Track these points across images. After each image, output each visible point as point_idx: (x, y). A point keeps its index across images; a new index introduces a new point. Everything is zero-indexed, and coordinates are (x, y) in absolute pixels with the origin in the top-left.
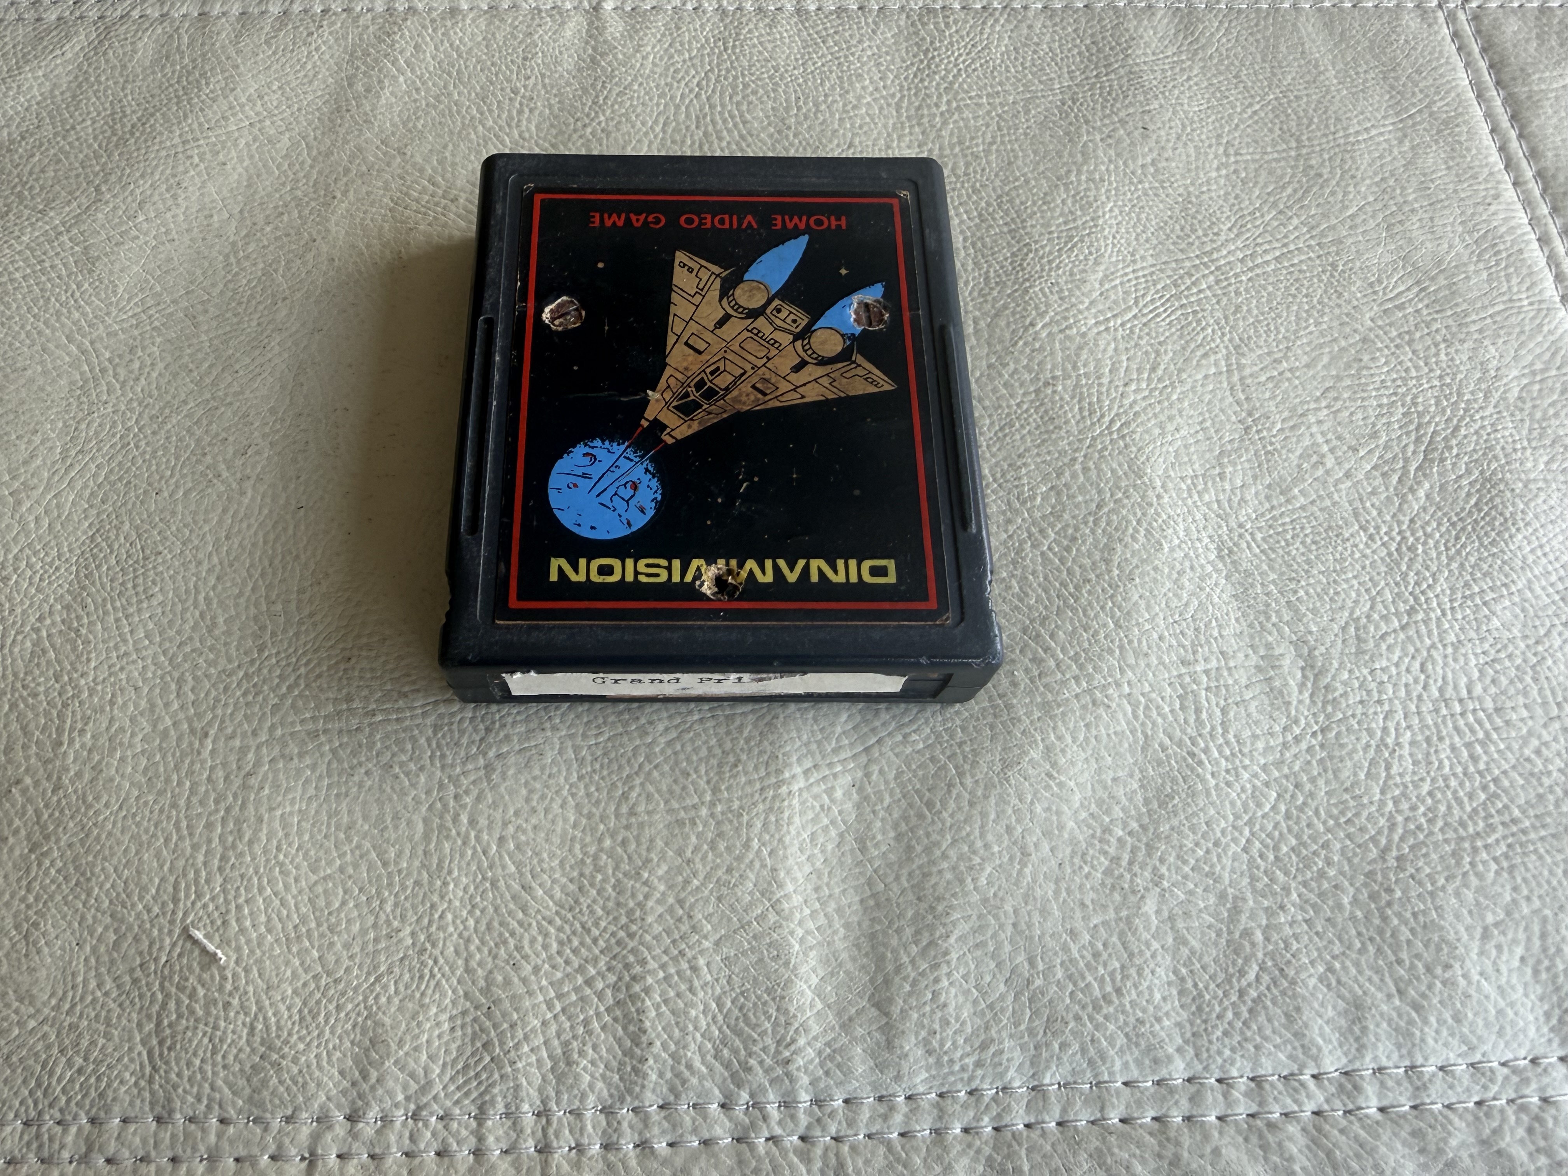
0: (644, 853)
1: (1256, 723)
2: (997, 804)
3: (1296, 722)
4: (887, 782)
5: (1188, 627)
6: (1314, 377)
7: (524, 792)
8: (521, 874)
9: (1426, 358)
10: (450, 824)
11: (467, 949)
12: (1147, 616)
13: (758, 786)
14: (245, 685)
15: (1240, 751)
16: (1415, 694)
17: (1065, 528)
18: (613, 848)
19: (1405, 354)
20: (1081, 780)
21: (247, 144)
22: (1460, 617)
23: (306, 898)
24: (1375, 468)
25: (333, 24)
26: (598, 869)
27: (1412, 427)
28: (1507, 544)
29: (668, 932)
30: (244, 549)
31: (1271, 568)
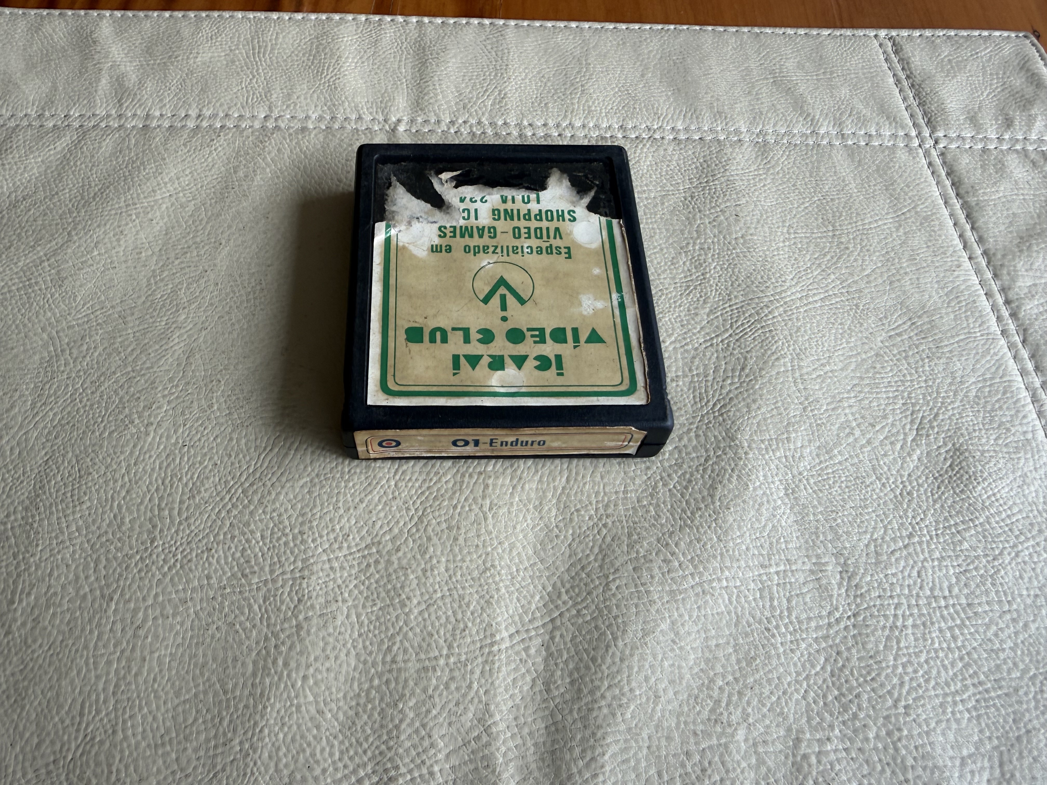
0: (400, 690)
1: (810, 609)
2: (639, 661)
3: (837, 609)
4: (565, 643)
5: (765, 541)
6: (846, 377)
7: (321, 644)
8: (317, 703)
9: (917, 368)
10: (270, 665)
11: (277, 754)
12: (738, 534)
13: (478, 645)
14: (140, 565)
15: (800, 628)
16: (914, 592)
17: (684, 474)
18: (379, 686)
19: (903, 365)
20: (694, 646)
21: (167, 208)
22: (942, 540)
23: (170, 715)
24: (886, 438)
25: (228, 134)
26: (369, 700)
27: (909, 413)
28: (971, 492)
29: (414, 747)
30: (146, 472)
31: (820, 503)
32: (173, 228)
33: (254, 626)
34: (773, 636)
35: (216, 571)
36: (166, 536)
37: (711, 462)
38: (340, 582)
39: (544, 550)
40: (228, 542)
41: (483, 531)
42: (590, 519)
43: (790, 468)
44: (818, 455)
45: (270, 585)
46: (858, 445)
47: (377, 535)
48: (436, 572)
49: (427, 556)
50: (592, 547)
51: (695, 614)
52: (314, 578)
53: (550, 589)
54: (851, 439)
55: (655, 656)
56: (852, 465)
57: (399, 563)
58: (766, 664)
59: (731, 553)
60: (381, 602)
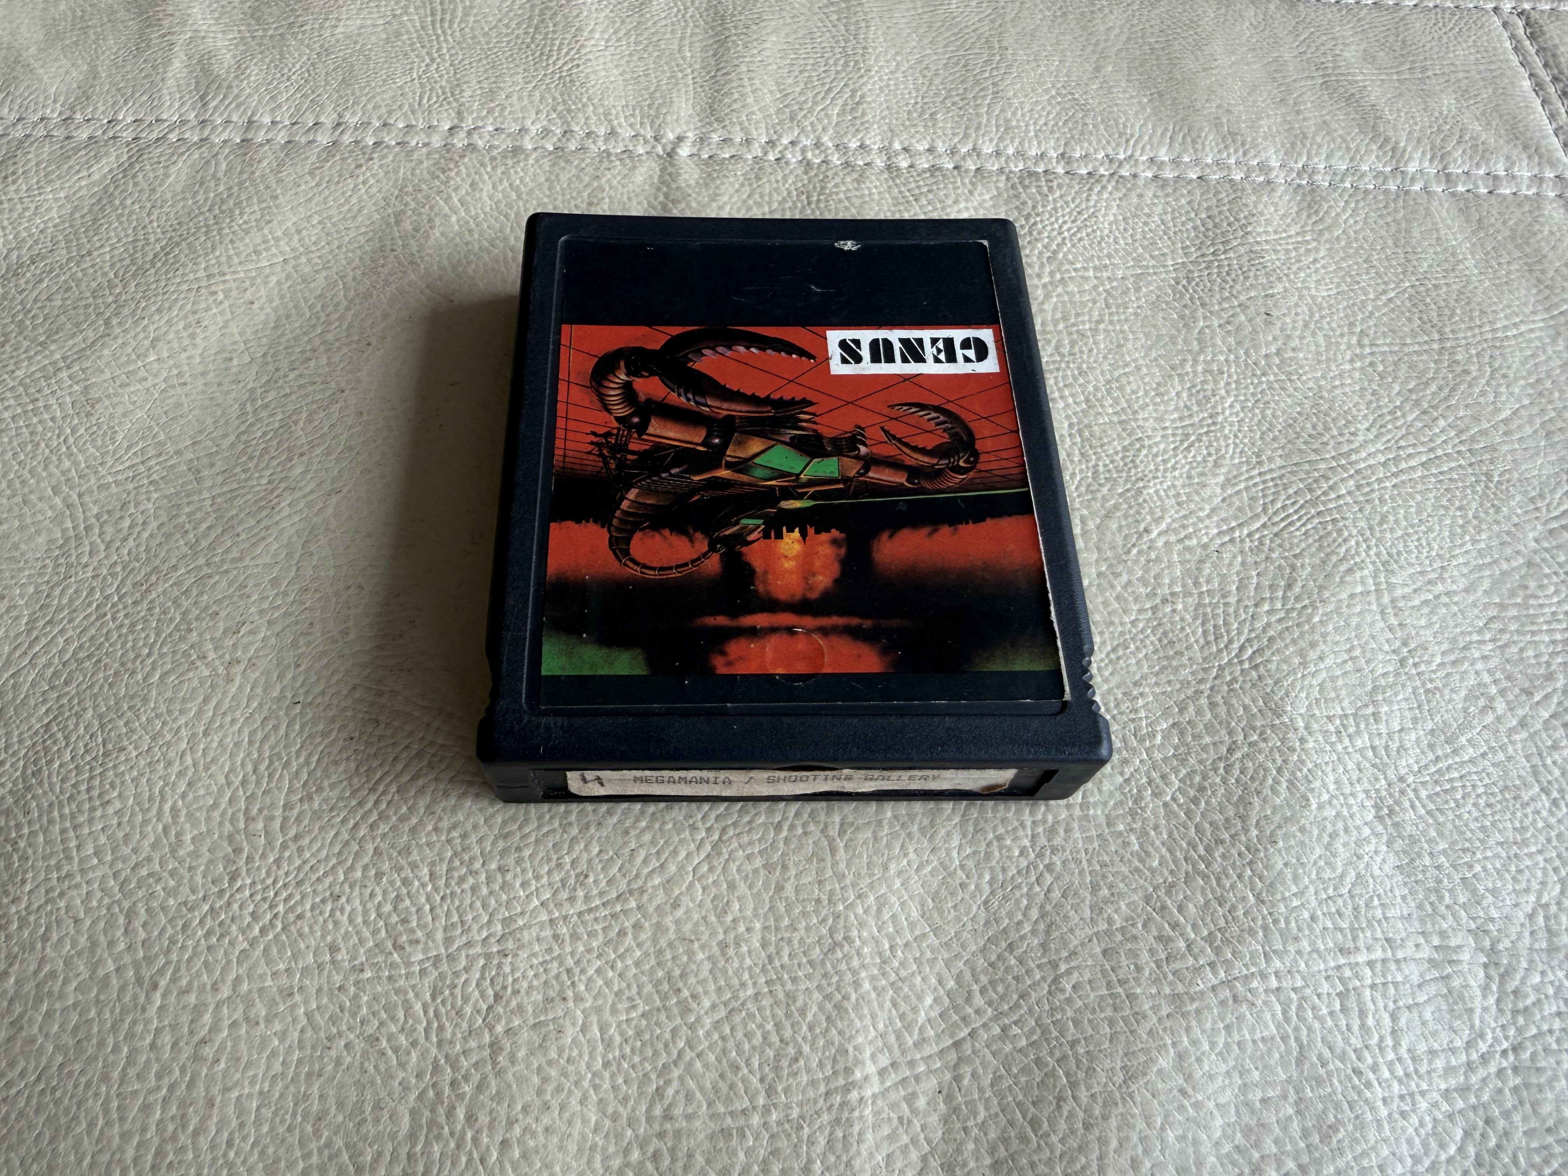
32: (288, 317)
33: (414, 1044)
34: (1368, 1085)
35: (346, 936)
36: (259, 868)
37: (1239, 755)
38: (570, 962)
39: (940, 911)
40: (371, 884)
41: (829, 873)
42: (1022, 853)
43: (1381, 768)
44: (1431, 747)
45: (444, 967)
46: (1502, 729)
47: (637, 876)
48: (744, 949)
49: (729, 918)
50: (1028, 908)
51: (1221, 1041)
52: (523, 954)
53: (951, 984)
54: (1489, 718)
55: (1148, 1120)
56: (1494, 765)
57: (678, 930)
58: (1356, 1140)
59: (1282, 924)
60: (646, 1002)
